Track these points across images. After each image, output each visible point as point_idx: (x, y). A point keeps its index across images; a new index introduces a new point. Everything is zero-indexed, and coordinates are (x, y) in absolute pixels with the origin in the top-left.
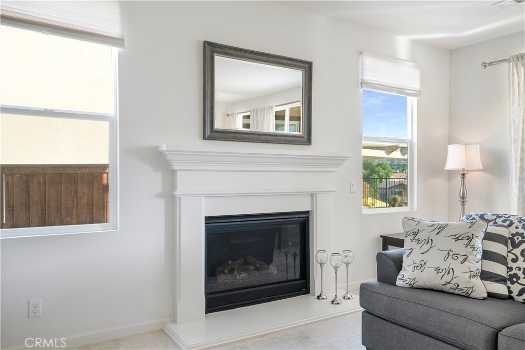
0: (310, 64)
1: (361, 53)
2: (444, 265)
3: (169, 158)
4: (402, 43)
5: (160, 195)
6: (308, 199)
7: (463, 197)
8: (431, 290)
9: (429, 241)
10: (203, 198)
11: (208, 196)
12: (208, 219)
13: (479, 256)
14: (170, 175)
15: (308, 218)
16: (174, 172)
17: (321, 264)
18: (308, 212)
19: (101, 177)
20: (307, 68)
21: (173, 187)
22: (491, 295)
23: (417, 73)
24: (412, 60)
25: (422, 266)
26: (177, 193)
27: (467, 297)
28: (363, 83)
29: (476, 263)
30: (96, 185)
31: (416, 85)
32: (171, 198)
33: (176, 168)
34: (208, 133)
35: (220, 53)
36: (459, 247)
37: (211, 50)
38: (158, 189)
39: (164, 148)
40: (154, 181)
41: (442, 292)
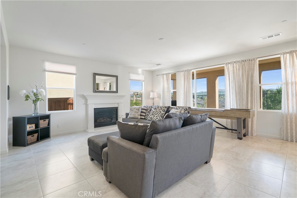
0: (117, 76)
1: (130, 73)
2: (134, 114)
3: (86, 96)
4: (140, 71)
5: (84, 104)
6: (117, 104)
7: (153, 104)
8: (132, 118)
9: (133, 110)
10: (93, 105)
11: (94, 104)
12: (94, 109)
13: (140, 112)
14: (86, 100)
15: (117, 108)
16: (87, 99)
17: (120, 118)
18: (117, 107)
19: (67, 101)
20: (117, 77)
21: (87, 102)
22: (141, 118)
23: (144, 77)
24: (143, 74)
25: (131, 114)
26: (88, 103)
27: (137, 119)
28: (130, 79)
29: (139, 113)
30: (66, 103)
31: (143, 79)
32: (86, 105)
33: (87, 98)
34: (94, 91)
35: (97, 75)
36: (137, 111)
37: (95, 74)
38: (84, 103)
39: (85, 95)
40: (83, 101)
41: (134, 118)
